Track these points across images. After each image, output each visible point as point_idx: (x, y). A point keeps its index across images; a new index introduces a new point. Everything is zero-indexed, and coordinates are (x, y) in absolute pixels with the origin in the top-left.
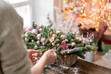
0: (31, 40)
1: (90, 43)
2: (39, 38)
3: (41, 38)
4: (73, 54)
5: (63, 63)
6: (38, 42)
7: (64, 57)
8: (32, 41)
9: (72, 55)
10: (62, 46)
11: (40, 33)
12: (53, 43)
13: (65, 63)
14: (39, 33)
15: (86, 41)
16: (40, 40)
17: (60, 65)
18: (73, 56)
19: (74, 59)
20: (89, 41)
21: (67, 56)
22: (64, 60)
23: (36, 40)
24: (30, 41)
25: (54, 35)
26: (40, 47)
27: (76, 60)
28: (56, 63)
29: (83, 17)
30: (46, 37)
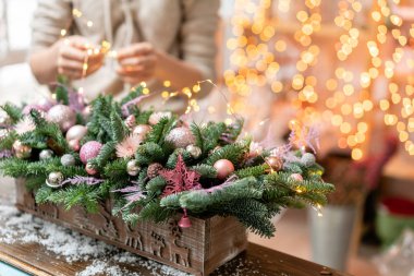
0: (40, 150)
1: (303, 168)
2: (72, 144)
3: (81, 142)
4: (221, 215)
5: (178, 256)
6: (66, 159)
7: (180, 228)
8: (44, 154)
9: (215, 219)
10: (171, 172)
11: (84, 125)
12: (131, 164)
13: (184, 255)
14: (79, 121)
15: (284, 161)
16: (78, 151)
17: (164, 267)
18: (223, 225)
19: (230, 242)
20: (296, 159)
21: (191, 223)
22: (182, 243)
23: (58, 152)
24: (34, 155)
25: (139, 129)
26: (73, 182)
27: (237, 245)
28: (145, 259)
29: (305, 104)
30: (105, 138)
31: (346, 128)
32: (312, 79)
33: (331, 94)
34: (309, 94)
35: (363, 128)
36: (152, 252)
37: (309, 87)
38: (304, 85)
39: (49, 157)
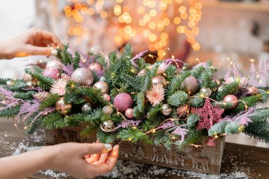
2: (106, 97)
7: (207, 146)
12: (165, 107)
17: (188, 173)
22: (202, 155)
26: (123, 126)
31: (153, 38)
32: (127, 7)
33: (141, 16)
34: (126, 18)
35: (165, 37)
36: (176, 163)
37: (125, 13)
38: (122, 12)
39: (89, 108)
